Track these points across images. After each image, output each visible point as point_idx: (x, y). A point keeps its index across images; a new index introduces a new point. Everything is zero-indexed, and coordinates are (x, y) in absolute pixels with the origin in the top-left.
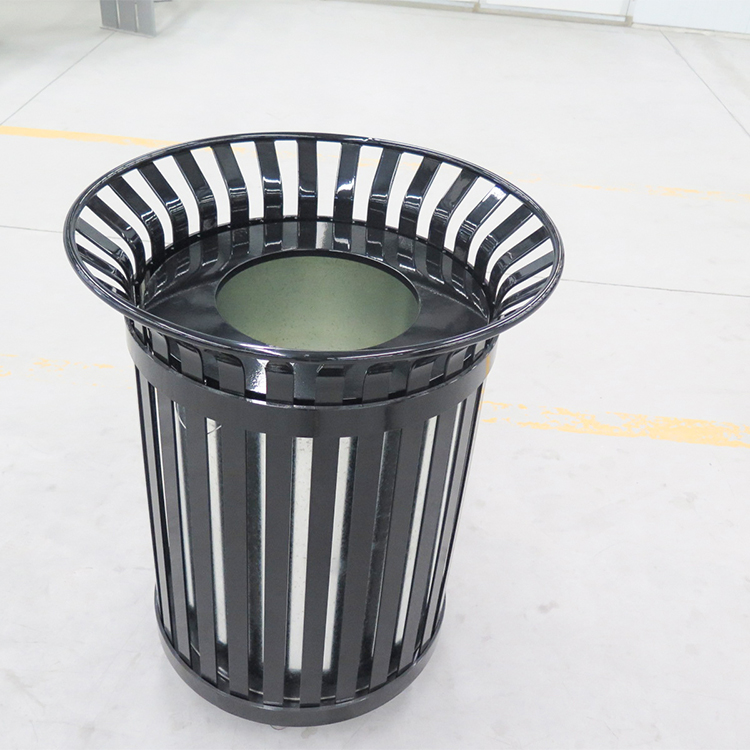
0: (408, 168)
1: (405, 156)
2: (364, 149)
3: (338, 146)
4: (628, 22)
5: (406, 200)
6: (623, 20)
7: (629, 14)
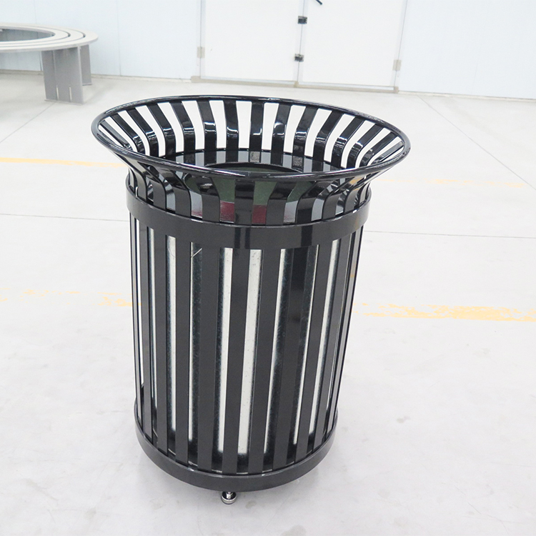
0: (296, 114)
1: (293, 107)
2: (266, 105)
3: (250, 104)
4: (395, 91)
5: (296, 135)
6: (392, 89)
7: (396, 85)
